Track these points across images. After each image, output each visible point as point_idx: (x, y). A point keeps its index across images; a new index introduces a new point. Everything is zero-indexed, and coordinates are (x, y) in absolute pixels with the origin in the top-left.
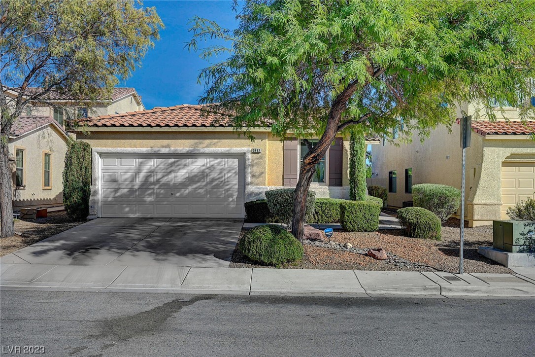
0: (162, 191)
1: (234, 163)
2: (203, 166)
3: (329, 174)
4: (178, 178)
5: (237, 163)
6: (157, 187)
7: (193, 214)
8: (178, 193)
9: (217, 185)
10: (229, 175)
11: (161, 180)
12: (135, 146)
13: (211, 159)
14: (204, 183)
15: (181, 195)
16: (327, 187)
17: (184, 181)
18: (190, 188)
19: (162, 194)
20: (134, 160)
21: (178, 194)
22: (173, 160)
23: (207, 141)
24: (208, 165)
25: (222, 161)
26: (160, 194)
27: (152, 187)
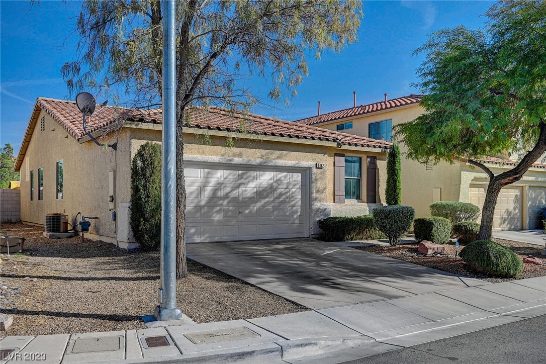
0: (231, 208)
1: (297, 177)
2: (271, 179)
3: (367, 191)
4: (247, 193)
5: (299, 179)
6: (225, 202)
7: (260, 235)
8: (246, 210)
9: (283, 201)
10: (294, 190)
11: (230, 194)
12: (204, 153)
13: (277, 173)
14: (272, 199)
15: (250, 212)
16: (366, 204)
17: (253, 196)
18: (259, 205)
19: (231, 211)
20: (199, 170)
21: (247, 212)
22: (240, 172)
23: (278, 153)
24: (275, 179)
25: (287, 175)
26: (228, 211)
27: (221, 202)
